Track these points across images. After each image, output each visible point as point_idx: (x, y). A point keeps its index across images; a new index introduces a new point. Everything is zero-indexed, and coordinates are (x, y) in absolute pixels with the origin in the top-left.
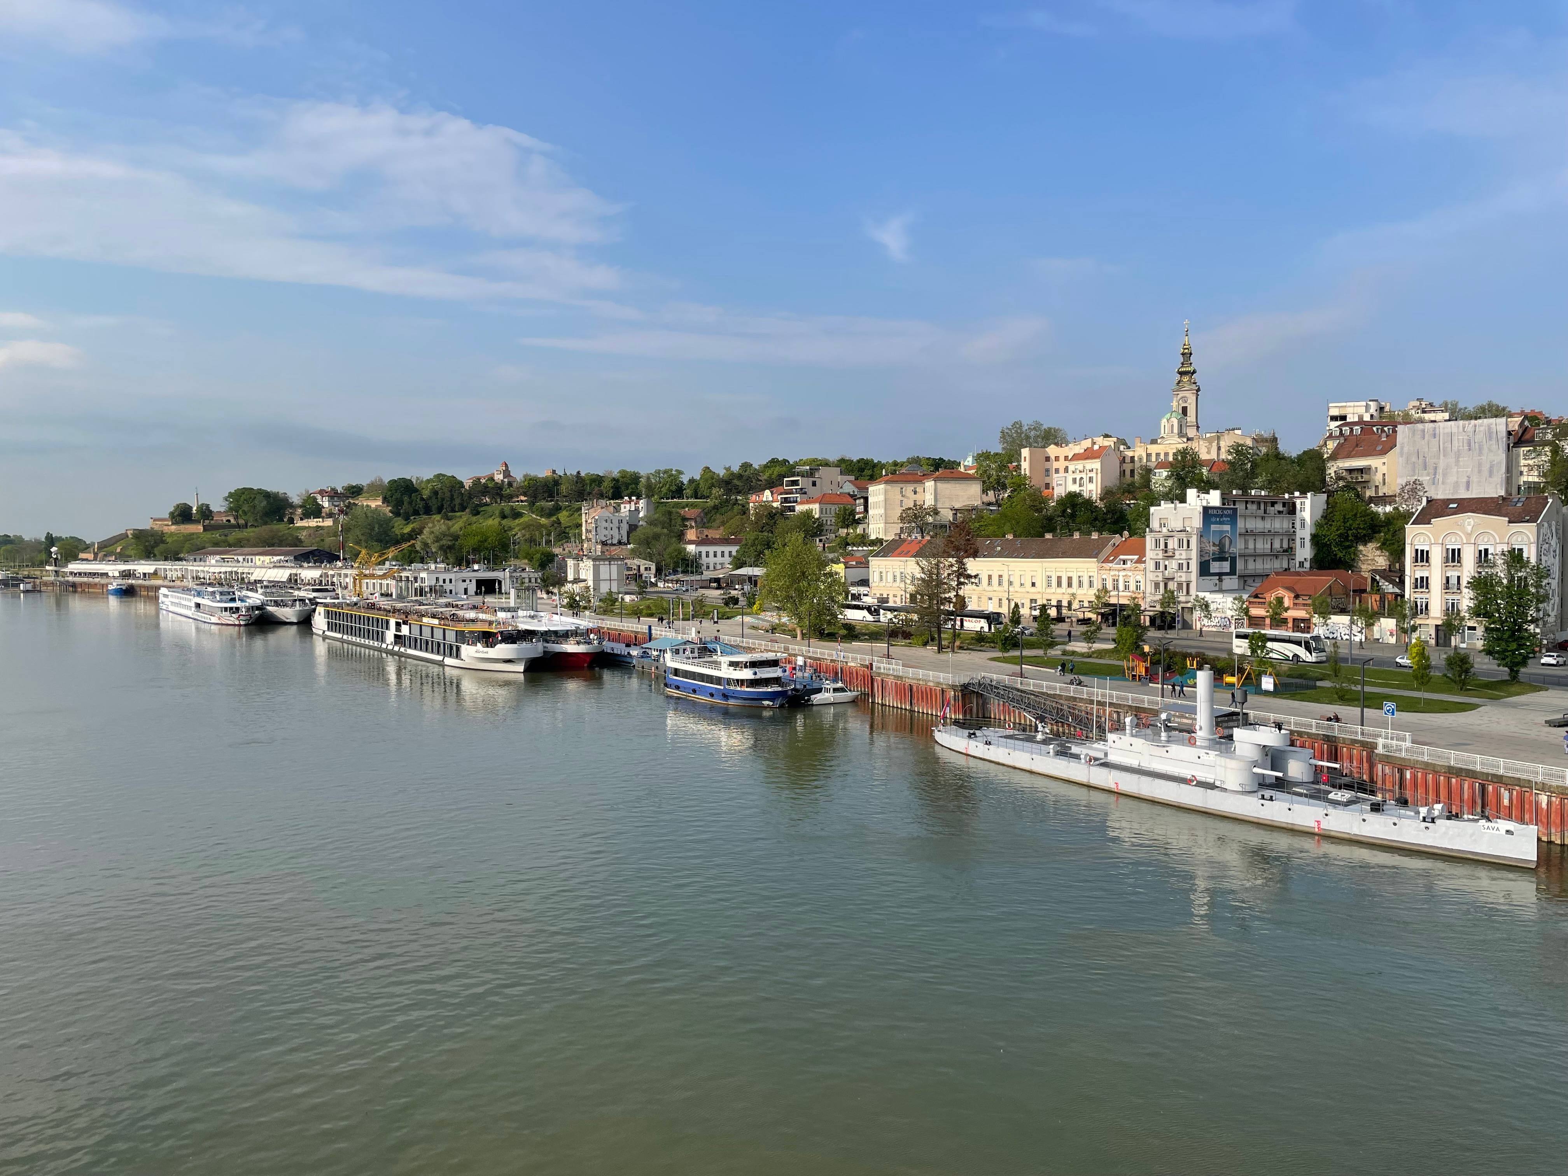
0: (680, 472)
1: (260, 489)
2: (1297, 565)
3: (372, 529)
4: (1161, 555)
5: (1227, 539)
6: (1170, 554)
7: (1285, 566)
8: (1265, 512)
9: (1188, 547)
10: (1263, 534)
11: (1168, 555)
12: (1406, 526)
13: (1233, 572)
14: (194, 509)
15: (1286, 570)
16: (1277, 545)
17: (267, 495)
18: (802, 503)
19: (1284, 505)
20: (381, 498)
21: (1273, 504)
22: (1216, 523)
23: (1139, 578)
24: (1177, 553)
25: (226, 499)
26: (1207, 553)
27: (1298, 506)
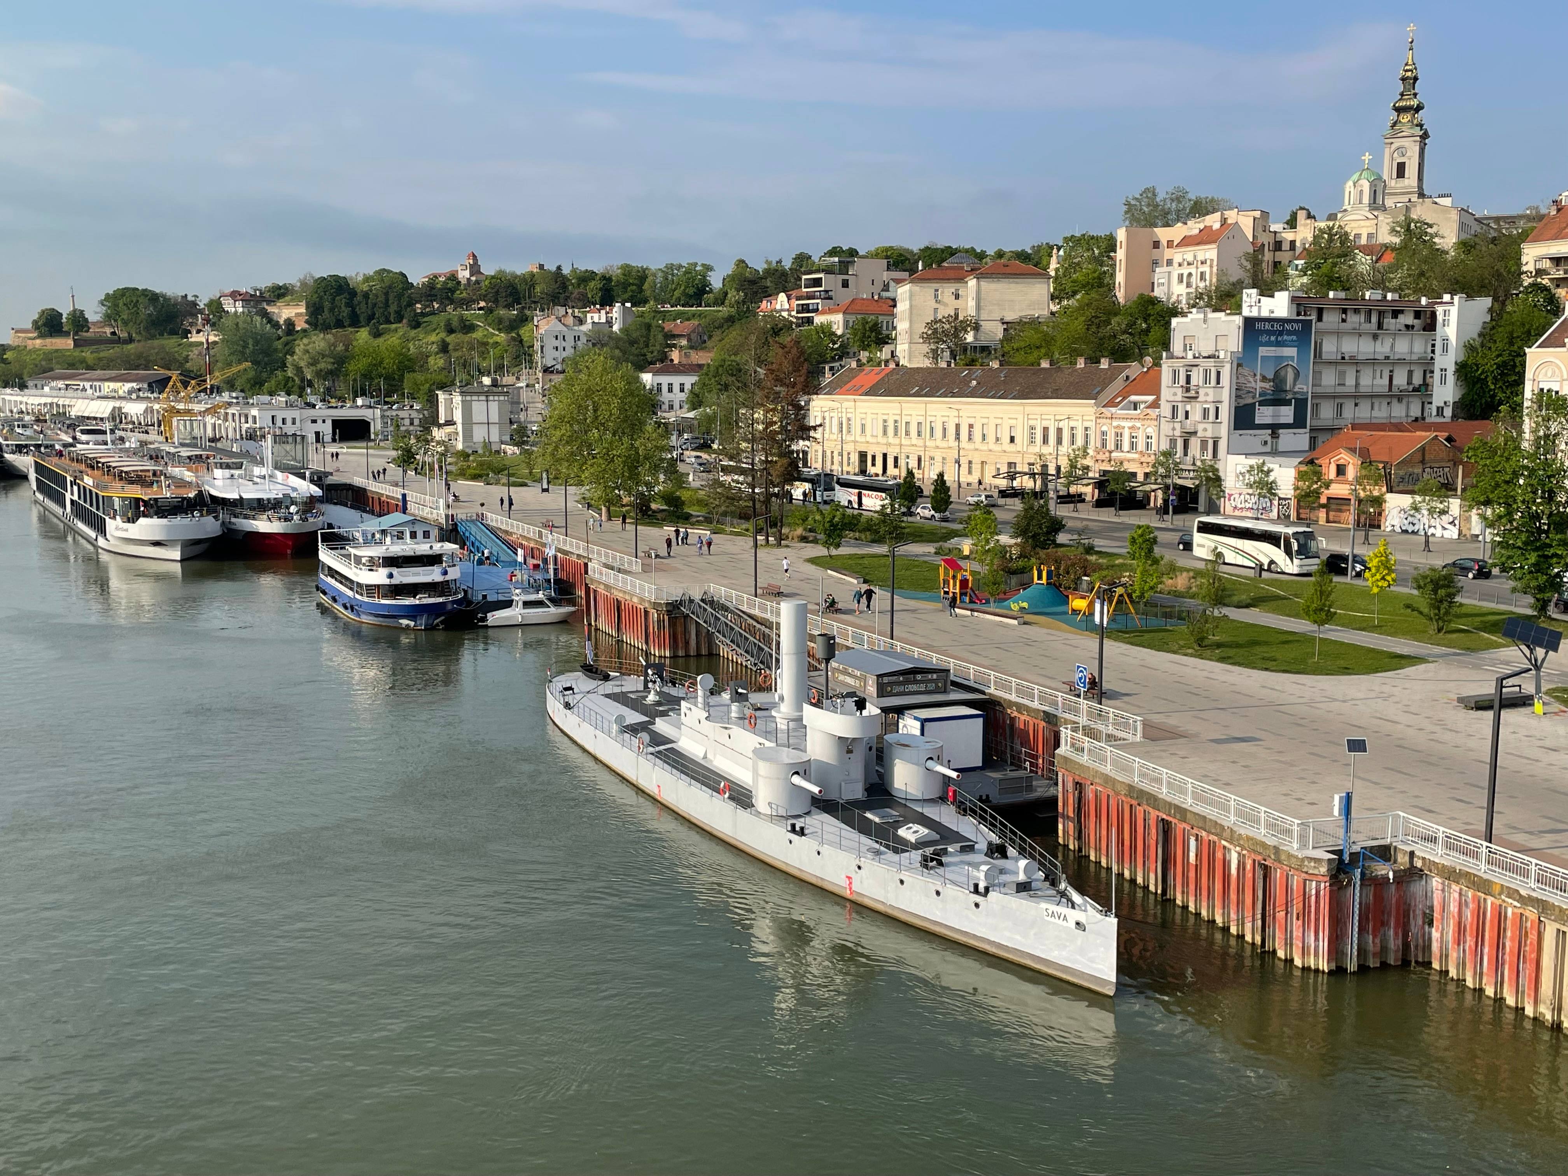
0: (708, 268)
1: (146, 290)
2: (1434, 413)
3: (245, 347)
4: (1180, 394)
5: (1290, 370)
6: (1192, 393)
7: (1415, 411)
8: (1380, 326)
9: (1218, 383)
10: (1372, 362)
11: (1190, 394)
12: (1527, 350)
13: (1299, 422)
14: (64, 316)
15: (1416, 419)
16: (1400, 380)
17: (153, 297)
18: (824, 313)
19: (1417, 315)
20: (304, 303)
21: (1395, 314)
22: (1269, 344)
23: (1150, 431)
24: (1202, 392)
25: (102, 303)
26: (1249, 392)
27: (1440, 318)
